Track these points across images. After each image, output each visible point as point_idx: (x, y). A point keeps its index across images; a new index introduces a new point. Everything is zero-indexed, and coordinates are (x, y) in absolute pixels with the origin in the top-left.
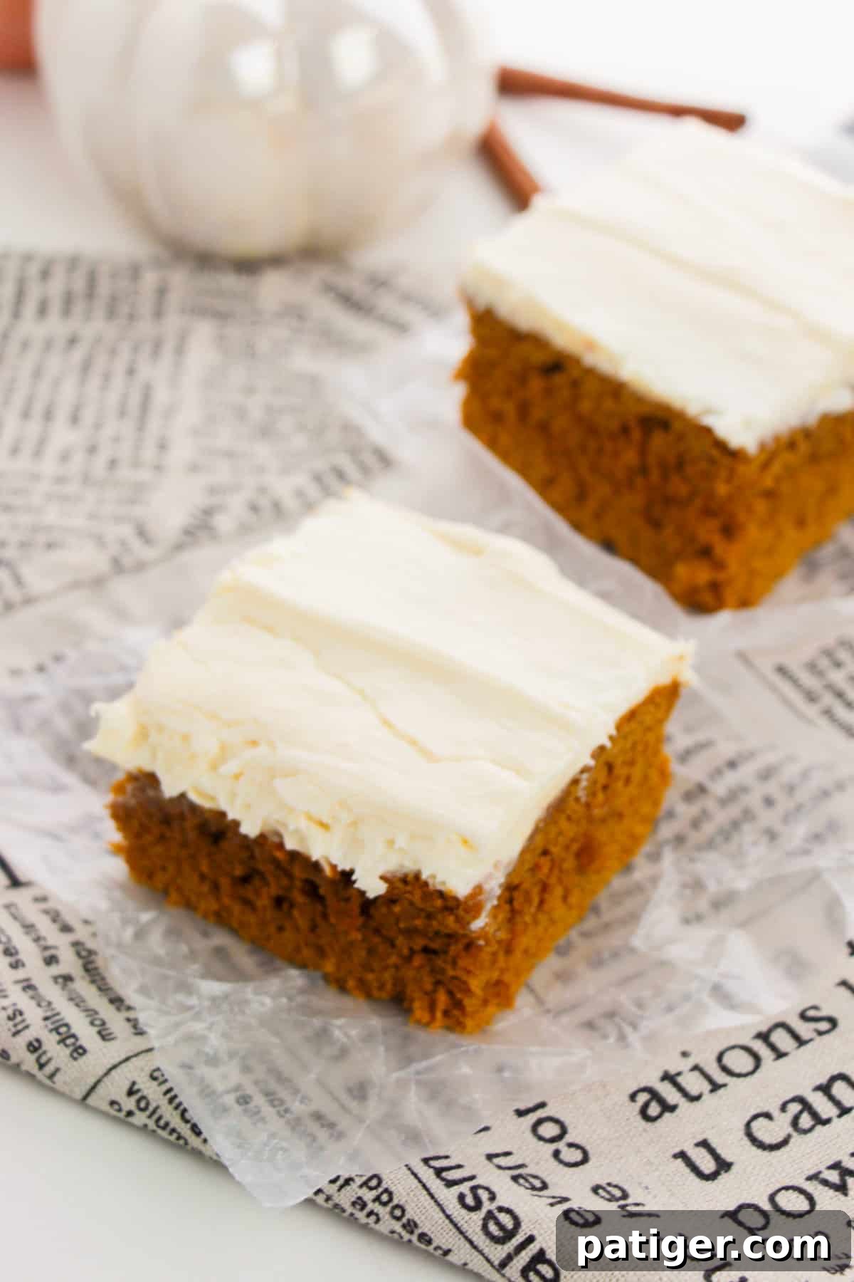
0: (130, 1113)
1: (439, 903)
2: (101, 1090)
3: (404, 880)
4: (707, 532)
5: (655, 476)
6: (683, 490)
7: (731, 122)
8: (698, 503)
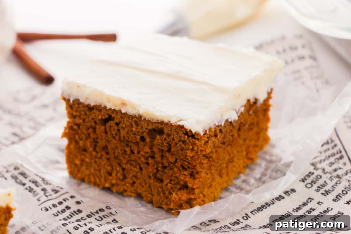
4: (184, 177)
5: (158, 157)
6: (172, 160)
7: (111, 38)
8: (179, 164)
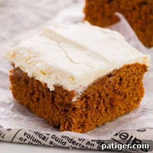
0: (25, 140)
1: (65, 93)
2: (17, 136)
3: (59, 88)
